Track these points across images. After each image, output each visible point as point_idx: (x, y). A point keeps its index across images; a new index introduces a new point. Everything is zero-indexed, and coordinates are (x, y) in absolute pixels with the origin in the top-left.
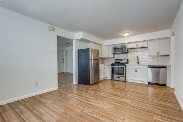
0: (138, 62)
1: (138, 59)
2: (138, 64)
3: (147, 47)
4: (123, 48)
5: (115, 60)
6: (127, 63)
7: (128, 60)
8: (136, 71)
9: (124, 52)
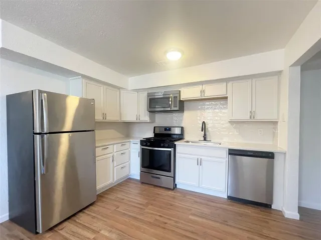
0: (205, 135)
1: (204, 127)
2: (205, 139)
3: (226, 98)
4: (169, 98)
5: (155, 127)
6: (181, 137)
7: (182, 129)
8: (199, 162)
9: (173, 108)
